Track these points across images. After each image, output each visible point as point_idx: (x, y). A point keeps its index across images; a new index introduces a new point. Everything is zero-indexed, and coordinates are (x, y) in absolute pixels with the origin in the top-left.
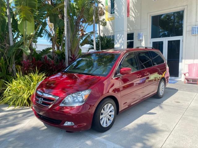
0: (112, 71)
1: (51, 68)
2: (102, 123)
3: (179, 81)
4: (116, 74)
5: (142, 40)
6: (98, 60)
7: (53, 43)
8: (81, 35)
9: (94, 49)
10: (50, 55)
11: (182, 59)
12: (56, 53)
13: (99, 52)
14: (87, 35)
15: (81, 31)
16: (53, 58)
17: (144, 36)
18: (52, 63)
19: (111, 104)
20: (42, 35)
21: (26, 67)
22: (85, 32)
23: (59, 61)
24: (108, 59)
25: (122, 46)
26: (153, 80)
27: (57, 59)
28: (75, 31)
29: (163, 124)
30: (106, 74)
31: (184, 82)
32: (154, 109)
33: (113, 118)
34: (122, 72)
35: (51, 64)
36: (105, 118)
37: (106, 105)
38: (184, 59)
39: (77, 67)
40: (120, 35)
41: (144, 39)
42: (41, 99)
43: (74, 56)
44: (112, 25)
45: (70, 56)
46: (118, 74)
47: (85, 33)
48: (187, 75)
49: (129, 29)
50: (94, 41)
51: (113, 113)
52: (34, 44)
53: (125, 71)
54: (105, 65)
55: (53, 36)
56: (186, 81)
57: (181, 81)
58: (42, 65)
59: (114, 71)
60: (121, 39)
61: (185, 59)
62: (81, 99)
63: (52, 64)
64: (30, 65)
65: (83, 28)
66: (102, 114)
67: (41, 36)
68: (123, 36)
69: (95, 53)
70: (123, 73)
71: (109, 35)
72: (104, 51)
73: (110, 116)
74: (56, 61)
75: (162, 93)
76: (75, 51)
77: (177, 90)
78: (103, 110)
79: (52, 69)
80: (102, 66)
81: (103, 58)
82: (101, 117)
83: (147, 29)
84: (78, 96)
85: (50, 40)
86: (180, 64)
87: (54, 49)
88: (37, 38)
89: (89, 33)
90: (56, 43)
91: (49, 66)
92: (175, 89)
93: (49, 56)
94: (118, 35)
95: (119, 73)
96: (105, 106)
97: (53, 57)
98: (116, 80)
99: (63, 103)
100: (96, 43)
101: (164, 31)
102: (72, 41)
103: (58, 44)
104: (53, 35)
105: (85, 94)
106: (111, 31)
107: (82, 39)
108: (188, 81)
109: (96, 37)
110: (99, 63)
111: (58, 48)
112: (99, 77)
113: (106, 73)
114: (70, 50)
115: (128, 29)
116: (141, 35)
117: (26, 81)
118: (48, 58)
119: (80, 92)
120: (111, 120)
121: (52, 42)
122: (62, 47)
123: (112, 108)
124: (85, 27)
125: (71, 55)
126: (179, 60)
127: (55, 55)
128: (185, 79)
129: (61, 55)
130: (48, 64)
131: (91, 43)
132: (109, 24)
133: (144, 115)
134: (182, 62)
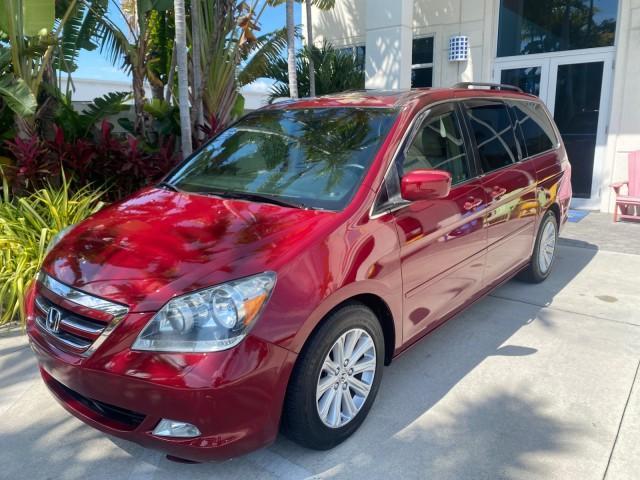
0: (368, 187)
1: (128, 167)
2: (323, 413)
3: (590, 211)
4: (383, 198)
5: (465, 62)
6: (306, 135)
7: (134, 75)
8: (243, 41)
9: (288, 95)
10: (126, 120)
11: (607, 132)
12: (149, 109)
13: (307, 103)
14: (265, 42)
15: (242, 25)
16: (138, 129)
17: (471, 48)
18: (130, 150)
19: (362, 331)
20: (93, 39)
21: (25, 166)
22: (258, 29)
23: (161, 139)
24: (343, 134)
25: (392, 82)
26: (505, 216)
27: (156, 133)
28: (217, 25)
29: (572, 405)
30: (339, 198)
31: (613, 217)
32: (523, 328)
33: (369, 387)
34: (408, 188)
35: (127, 153)
36: (336, 389)
37: (344, 336)
38: (614, 132)
39: (225, 163)
40: (388, 41)
41: (470, 59)
42: (55, 313)
43: (215, 121)
44: (354, 6)
45: (202, 121)
46: (392, 200)
47: (257, 34)
48: (624, 190)
49: (418, 21)
50: (290, 67)
51: (370, 365)
52: (64, 75)
53: (419, 184)
54: (335, 160)
55: (136, 47)
56: (619, 212)
57: (599, 211)
58: (94, 156)
59: (376, 185)
60: (392, 57)
61: (620, 132)
62: (229, 321)
63: (131, 153)
64: (40, 158)
65: (248, 15)
66: (325, 374)
67: (91, 47)
68: (396, 44)
69: (291, 106)
70: (412, 192)
71: (345, 43)
72: (327, 100)
73: (358, 376)
74: (152, 141)
75: (546, 263)
76: (220, 101)
77: (594, 248)
78: (328, 358)
79: (132, 170)
80: (324, 162)
81: (324, 129)
82: (320, 389)
83: (484, 20)
84: (218, 302)
85: (123, 61)
86: (599, 151)
87: (139, 95)
88: (74, 54)
89: (270, 35)
90: (146, 72)
91: (120, 158)
92: (586, 245)
93: (124, 122)
94: (379, 42)
95: (395, 193)
96: (339, 341)
97: (136, 126)
98: (382, 225)
99: (147, 335)
100: (298, 73)
101: (532, 36)
102: (209, 64)
103: (158, 76)
104: (137, 42)
105: (249, 294)
106: (352, 32)
107: (245, 58)
108: (625, 211)
109: (296, 52)
110: (311, 150)
111: (158, 92)
112: (310, 215)
113: (342, 195)
114: (202, 99)
115: (415, 23)
116: (460, 46)
117: (22, 219)
118: (118, 130)
119: (225, 287)
120: (362, 396)
121: (132, 69)
122: (170, 86)
123: (369, 343)
124: (257, 11)
125: (206, 117)
126: (595, 137)
127: (146, 119)
128: (617, 204)
129: (167, 119)
130: (118, 154)
131: (278, 72)
132: (343, 6)
133: (490, 359)
134: (605, 143)
